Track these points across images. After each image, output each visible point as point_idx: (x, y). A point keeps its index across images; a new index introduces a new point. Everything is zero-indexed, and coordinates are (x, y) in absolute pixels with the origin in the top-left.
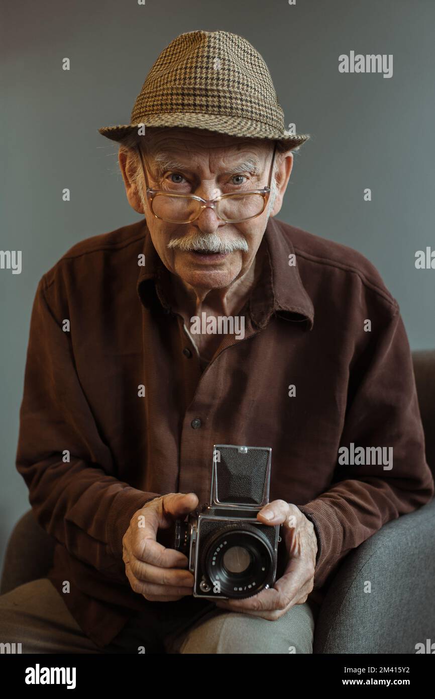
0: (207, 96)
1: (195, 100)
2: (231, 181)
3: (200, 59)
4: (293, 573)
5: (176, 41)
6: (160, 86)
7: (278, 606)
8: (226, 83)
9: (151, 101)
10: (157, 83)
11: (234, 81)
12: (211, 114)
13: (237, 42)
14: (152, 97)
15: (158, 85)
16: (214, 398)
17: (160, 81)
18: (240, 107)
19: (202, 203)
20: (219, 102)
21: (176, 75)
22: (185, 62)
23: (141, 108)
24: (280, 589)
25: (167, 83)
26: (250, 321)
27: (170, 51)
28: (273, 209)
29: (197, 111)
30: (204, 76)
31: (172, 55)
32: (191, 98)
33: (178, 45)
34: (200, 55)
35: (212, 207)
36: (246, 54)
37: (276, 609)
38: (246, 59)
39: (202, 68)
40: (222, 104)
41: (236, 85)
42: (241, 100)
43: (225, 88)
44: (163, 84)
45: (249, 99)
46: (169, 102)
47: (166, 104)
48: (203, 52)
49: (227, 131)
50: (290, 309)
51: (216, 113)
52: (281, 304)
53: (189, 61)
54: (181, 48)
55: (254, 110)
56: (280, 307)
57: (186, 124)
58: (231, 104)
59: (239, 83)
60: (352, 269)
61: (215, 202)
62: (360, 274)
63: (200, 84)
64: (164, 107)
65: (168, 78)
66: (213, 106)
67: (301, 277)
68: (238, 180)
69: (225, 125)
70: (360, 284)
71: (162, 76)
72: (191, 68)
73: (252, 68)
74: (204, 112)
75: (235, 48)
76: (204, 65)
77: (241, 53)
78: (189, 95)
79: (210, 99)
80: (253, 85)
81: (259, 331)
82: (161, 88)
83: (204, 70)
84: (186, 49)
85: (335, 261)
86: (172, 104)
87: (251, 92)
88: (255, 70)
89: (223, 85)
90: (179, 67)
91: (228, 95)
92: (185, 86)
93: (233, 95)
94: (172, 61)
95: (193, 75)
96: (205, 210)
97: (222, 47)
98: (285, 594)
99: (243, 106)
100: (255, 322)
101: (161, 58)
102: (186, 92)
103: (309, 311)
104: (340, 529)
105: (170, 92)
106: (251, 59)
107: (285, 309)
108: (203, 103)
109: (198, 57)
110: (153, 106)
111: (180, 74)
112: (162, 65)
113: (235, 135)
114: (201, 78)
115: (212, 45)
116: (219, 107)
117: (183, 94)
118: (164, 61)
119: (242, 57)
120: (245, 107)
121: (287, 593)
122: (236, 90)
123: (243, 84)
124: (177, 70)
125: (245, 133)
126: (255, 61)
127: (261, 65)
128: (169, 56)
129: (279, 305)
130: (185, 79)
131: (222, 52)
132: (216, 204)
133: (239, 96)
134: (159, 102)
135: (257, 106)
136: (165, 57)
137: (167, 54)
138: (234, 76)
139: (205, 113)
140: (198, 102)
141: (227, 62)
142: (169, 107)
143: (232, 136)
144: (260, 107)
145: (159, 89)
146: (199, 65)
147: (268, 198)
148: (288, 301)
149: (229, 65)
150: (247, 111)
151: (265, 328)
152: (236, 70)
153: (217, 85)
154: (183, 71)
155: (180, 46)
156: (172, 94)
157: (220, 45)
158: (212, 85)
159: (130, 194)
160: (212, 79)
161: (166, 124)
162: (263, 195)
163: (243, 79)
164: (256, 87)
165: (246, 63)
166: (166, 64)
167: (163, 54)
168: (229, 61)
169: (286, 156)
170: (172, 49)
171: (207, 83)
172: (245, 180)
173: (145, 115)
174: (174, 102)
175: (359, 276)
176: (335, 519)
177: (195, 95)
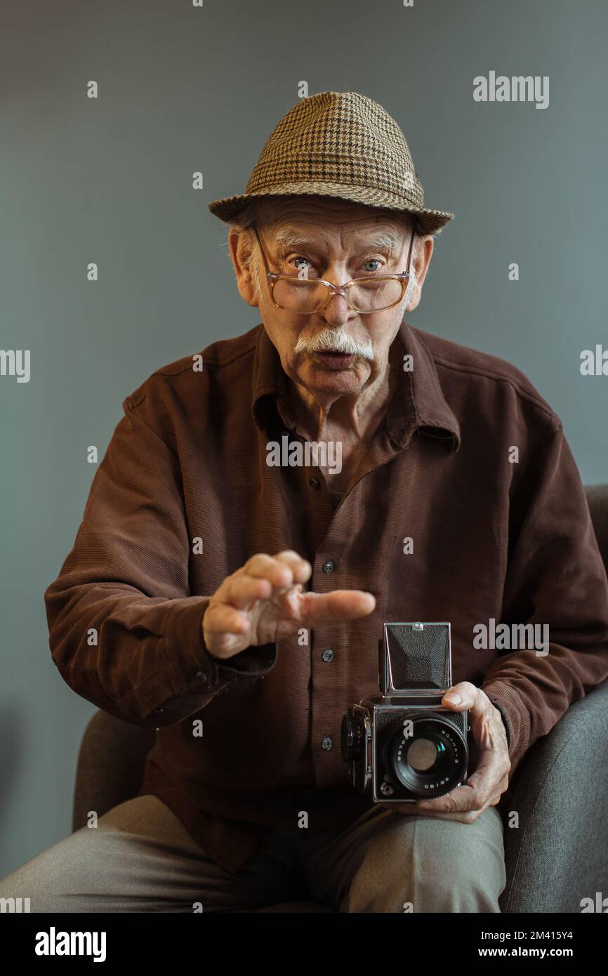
0: (338, 163)
1: (324, 168)
2: (364, 268)
3: (329, 123)
4: (488, 767)
5: (299, 106)
6: (282, 153)
7: (475, 806)
8: (359, 149)
9: (272, 171)
10: (279, 150)
11: (369, 148)
12: (343, 183)
13: (371, 106)
14: (273, 166)
15: (281, 152)
16: (348, 535)
17: (283, 148)
18: (375, 176)
19: (331, 288)
20: (352, 170)
21: (301, 141)
22: (312, 126)
23: (259, 179)
24: (475, 786)
25: (291, 149)
26: (389, 440)
27: (292, 117)
28: (411, 301)
29: (327, 180)
30: (334, 141)
31: (295, 121)
32: (319, 165)
33: (302, 110)
34: (330, 117)
35: (343, 294)
36: (380, 120)
37: (472, 810)
38: (380, 125)
39: (332, 132)
40: (355, 173)
41: (371, 152)
42: (377, 169)
43: (359, 155)
44: (287, 151)
45: (385, 168)
46: (294, 170)
47: (291, 173)
48: (333, 114)
49: (362, 201)
50: (436, 425)
51: (348, 183)
52: (424, 418)
53: (317, 124)
54: (305, 113)
55: (391, 181)
56: (423, 422)
57: (315, 191)
58: (366, 172)
59: (374, 150)
60: (503, 377)
61: (346, 288)
62: (513, 383)
63: (330, 150)
64: (288, 176)
65: (292, 144)
66: (345, 175)
67: (442, 389)
68: (371, 266)
69: (359, 194)
70: (514, 395)
71: (285, 142)
72: (319, 132)
73: (388, 136)
74: (334, 181)
75: (368, 112)
76: (335, 129)
77: (375, 119)
78: (317, 162)
79: (341, 166)
80: (390, 154)
81: (401, 452)
82: (285, 155)
83: (335, 135)
84: (312, 113)
85: (482, 369)
86: (297, 172)
87: (388, 161)
88: (391, 138)
89: (356, 152)
90: (305, 131)
91: (362, 162)
92: (313, 153)
93: (368, 163)
94: (295, 127)
95: (322, 140)
96: (333, 297)
97: (354, 110)
98: (483, 792)
99: (379, 175)
100: (395, 441)
101: (281, 125)
102: (314, 158)
103: (455, 427)
104: (527, 714)
105: (294, 159)
106: (386, 126)
107: (430, 424)
108: (333, 171)
109: (327, 120)
110: (275, 175)
111: (307, 139)
112: (282, 132)
113: (371, 205)
114: (331, 143)
115: (343, 106)
116: (352, 176)
117: (310, 162)
118: (284, 128)
119: (376, 123)
120: (381, 177)
121: (485, 790)
122: (371, 157)
123: (379, 152)
124: (302, 135)
125: (382, 204)
126: (390, 129)
127: (397, 134)
128: (290, 122)
129: (423, 419)
130: (312, 144)
131: (355, 115)
132: (347, 290)
133: (374, 165)
134: (282, 171)
135: (395, 178)
136: (286, 124)
137: (289, 120)
138: (369, 142)
139: (336, 183)
140: (327, 170)
141: (360, 127)
142: (294, 176)
143: (367, 205)
144: (398, 179)
145: (281, 156)
146: (329, 128)
147: (406, 284)
148: (432, 415)
149: (363, 130)
150: (383, 181)
151: (408, 448)
152: (371, 135)
153: (350, 151)
154: (310, 136)
155: (304, 111)
156: (297, 162)
157: (352, 107)
158: (343, 151)
159: (242, 283)
160: (344, 144)
161: (293, 192)
162: (401, 281)
163: (379, 146)
164: (393, 157)
165: (381, 130)
166: (287, 131)
167: (283, 121)
168: (363, 125)
169: (426, 240)
170: (295, 114)
171: (338, 149)
172: (380, 265)
173: (265, 186)
174: (300, 170)
175: (513, 386)
176: (520, 703)
177: (324, 162)
